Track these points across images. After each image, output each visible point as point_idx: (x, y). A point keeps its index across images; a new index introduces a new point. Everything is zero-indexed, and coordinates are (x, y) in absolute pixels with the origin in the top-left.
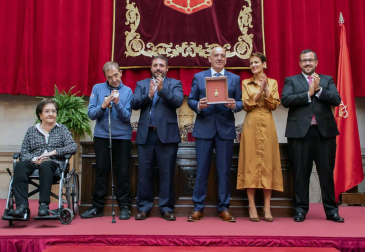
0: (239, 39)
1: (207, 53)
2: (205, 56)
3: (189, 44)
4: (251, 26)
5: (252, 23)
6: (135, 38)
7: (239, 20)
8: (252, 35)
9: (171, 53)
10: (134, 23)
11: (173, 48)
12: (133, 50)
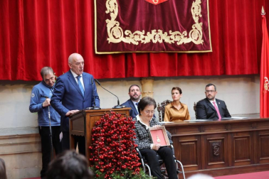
0: (193, 27)
1: (171, 39)
2: (170, 42)
3: (157, 32)
4: (201, 16)
5: (201, 13)
6: (115, 26)
7: (192, 10)
8: (201, 24)
9: (144, 39)
10: (113, 12)
11: (145, 35)
12: (114, 37)
